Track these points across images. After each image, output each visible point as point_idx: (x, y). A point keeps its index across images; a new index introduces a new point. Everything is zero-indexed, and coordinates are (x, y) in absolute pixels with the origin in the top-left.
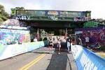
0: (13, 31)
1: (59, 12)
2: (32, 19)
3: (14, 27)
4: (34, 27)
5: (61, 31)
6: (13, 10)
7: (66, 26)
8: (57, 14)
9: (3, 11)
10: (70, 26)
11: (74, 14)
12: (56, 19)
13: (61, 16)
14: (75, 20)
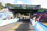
0: (6, 14)
1: (26, 5)
2: (14, 8)
3: (6, 12)
4: (15, 12)
5: (27, 13)
6: (6, 4)
7: (29, 11)
8: (25, 6)
9: (1, 5)
10: (31, 12)
11: (33, 6)
12: (25, 8)
13: (27, 7)
14: (34, 9)
